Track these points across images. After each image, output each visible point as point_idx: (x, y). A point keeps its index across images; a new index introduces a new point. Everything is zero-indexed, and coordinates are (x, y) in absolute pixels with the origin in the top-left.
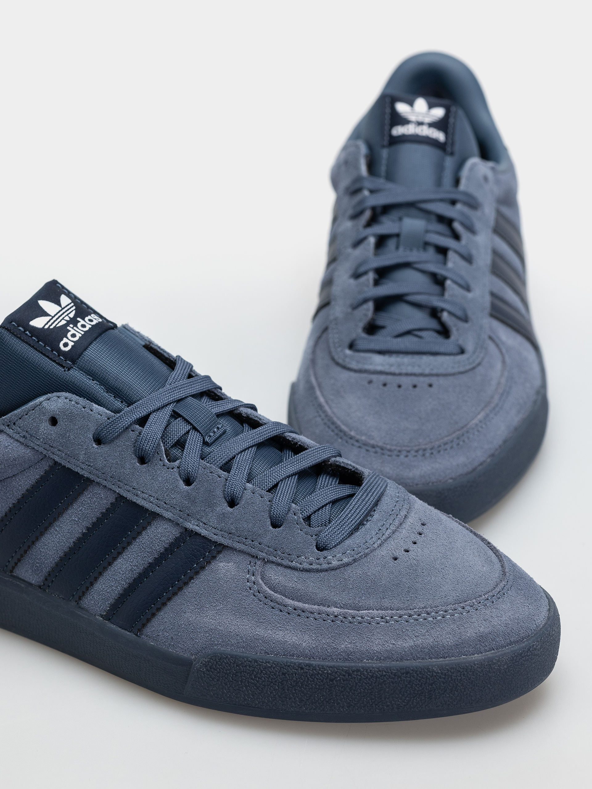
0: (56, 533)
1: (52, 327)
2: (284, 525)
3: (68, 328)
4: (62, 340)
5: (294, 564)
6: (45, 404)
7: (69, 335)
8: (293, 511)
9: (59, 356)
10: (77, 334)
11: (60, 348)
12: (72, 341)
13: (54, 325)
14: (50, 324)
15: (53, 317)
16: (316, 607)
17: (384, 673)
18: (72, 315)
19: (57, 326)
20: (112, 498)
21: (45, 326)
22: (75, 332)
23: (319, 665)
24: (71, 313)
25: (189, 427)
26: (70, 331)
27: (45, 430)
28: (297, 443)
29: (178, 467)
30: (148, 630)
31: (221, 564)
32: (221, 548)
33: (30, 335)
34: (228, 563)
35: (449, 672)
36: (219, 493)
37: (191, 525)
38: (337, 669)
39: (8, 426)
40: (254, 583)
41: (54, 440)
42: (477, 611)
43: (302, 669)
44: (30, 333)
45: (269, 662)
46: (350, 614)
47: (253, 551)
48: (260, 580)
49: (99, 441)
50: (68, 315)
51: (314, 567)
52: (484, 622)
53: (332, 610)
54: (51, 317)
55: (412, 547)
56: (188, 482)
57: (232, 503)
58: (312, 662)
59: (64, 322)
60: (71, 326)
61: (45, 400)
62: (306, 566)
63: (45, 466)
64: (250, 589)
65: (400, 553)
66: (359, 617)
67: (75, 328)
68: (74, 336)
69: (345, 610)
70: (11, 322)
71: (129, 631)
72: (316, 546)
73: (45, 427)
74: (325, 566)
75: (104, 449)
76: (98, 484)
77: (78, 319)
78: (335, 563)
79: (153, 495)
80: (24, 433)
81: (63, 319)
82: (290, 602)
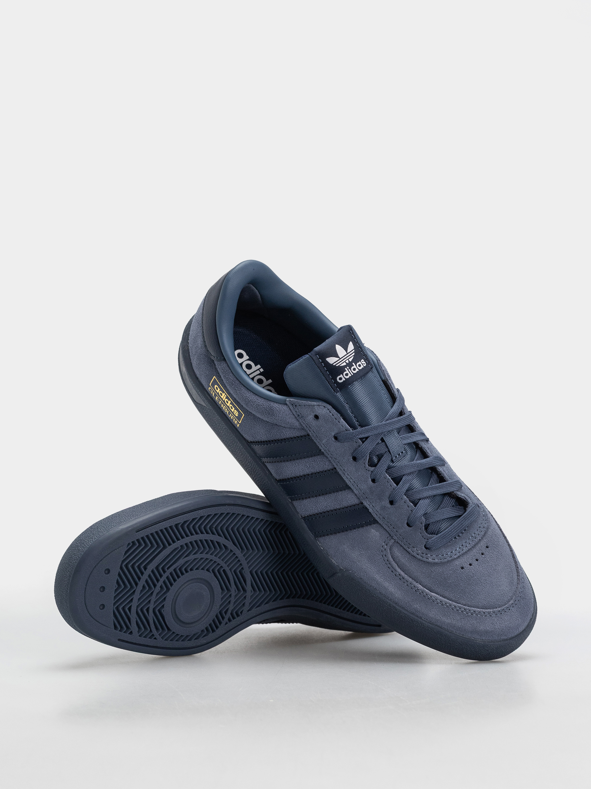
0: (295, 465)
1: (337, 365)
2: (413, 527)
3: (346, 369)
4: (340, 375)
5: (409, 550)
6: (316, 407)
7: (344, 374)
8: (421, 522)
9: (334, 383)
10: (349, 374)
11: (337, 379)
12: (345, 378)
13: (339, 364)
14: (337, 363)
15: (340, 359)
16: (410, 579)
17: (430, 629)
18: (350, 360)
19: (341, 365)
20: (330, 467)
21: (333, 363)
22: (348, 372)
23: (399, 610)
24: (351, 358)
25: (387, 450)
26: (346, 371)
27: (310, 419)
28: (441, 474)
29: (372, 472)
30: (321, 539)
31: (373, 530)
32: (375, 522)
33: (324, 366)
34: (377, 531)
35: (462, 643)
36: (387, 494)
37: (366, 504)
38: (408, 616)
39: (292, 404)
40: (385, 550)
41: (313, 426)
42: (490, 617)
43: (390, 606)
44: (324, 365)
45: (375, 595)
46: (426, 592)
47: (392, 533)
48: (389, 550)
49: (336, 438)
50: (348, 359)
51: (419, 557)
52: (491, 624)
53: (418, 585)
54: (339, 359)
55: (475, 563)
56: (373, 481)
57: (392, 503)
58: (396, 607)
59: (345, 364)
60: (348, 368)
61: (317, 405)
62: (415, 554)
63: (303, 433)
64: (382, 552)
65: (466, 566)
66: (430, 596)
67: (349, 370)
68: (347, 375)
69: (424, 589)
70: (317, 355)
71: (312, 534)
72: (425, 545)
73: (311, 417)
74: (425, 559)
75: (338, 444)
76: (327, 457)
77: (353, 364)
78: (430, 560)
79: (353, 479)
80: (299, 414)
81: (345, 362)
82: (399, 570)
